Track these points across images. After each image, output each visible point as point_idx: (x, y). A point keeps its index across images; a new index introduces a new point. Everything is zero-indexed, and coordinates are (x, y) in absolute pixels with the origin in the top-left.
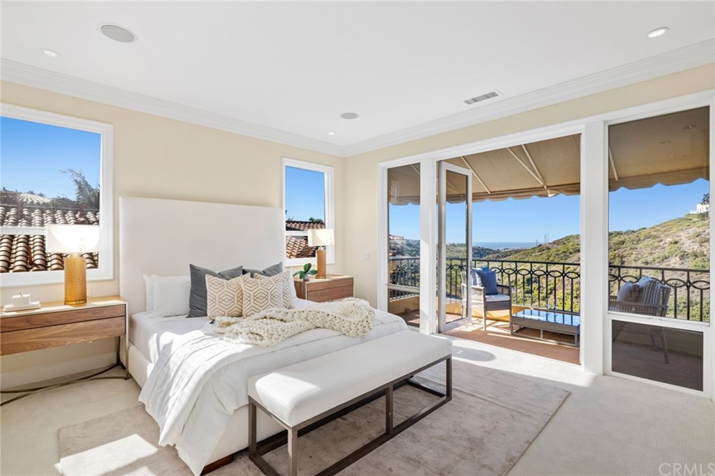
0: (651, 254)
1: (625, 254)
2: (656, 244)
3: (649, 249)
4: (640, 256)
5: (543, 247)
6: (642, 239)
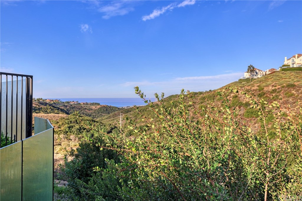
5: (154, 104)
6: (216, 95)
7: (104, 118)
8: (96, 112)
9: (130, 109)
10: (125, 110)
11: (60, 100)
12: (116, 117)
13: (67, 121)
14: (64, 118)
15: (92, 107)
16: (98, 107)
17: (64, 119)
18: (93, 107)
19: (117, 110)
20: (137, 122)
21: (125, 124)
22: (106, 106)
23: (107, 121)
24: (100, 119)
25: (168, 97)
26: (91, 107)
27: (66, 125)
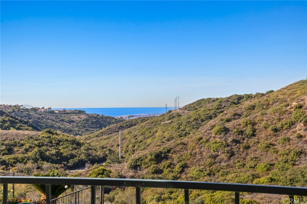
0: (280, 120)
1: (256, 120)
2: (284, 109)
3: (277, 114)
4: (269, 123)
5: (173, 113)
6: (271, 103)
7: (92, 136)
8: (80, 125)
9: (134, 121)
10: (126, 122)
11: (22, 106)
12: (111, 134)
13: (36, 142)
14: (31, 138)
15: (73, 117)
16: (83, 117)
17: (32, 140)
18: (75, 118)
19: (113, 123)
20: (145, 143)
21: (127, 145)
22: (95, 116)
23: (97, 140)
24: (87, 136)
25: (195, 103)
26: (71, 117)
27: (36, 149)
